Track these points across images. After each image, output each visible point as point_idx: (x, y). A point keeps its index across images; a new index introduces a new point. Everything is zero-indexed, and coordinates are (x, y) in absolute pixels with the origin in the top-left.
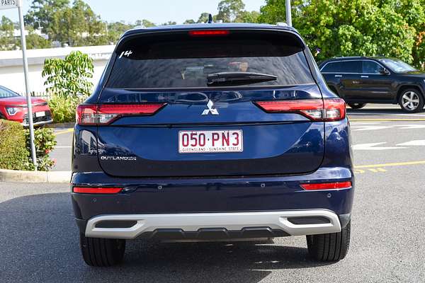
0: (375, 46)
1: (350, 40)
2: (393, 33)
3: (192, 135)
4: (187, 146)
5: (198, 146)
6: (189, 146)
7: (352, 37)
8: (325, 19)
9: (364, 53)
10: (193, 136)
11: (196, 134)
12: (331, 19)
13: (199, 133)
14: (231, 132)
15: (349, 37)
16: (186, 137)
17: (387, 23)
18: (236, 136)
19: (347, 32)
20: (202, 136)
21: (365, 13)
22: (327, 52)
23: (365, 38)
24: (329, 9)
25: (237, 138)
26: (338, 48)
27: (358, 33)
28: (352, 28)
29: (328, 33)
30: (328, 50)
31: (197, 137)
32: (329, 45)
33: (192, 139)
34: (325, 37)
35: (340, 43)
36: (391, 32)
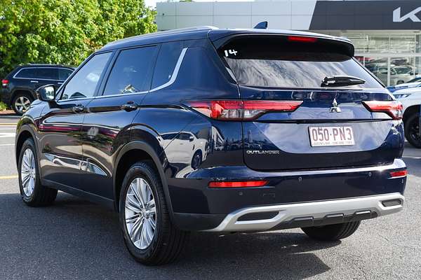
0: (60, 55)
1: (36, 48)
2: (76, 45)
3: (319, 130)
4: (316, 140)
5: (324, 141)
6: (318, 141)
7: (39, 46)
8: (12, 27)
9: (50, 62)
10: (320, 132)
11: (321, 130)
12: (18, 27)
13: (323, 128)
14: (345, 128)
15: (36, 45)
16: (314, 132)
17: (71, 35)
18: (348, 131)
19: (34, 41)
20: (326, 132)
21: (51, 25)
22: (12, 59)
23: (51, 47)
24: (17, 18)
25: (350, 134)
26: (24, 54)
27: (45, 43)
28: (39, 37)
29: (14, 40)
30: (14, 57)
31: (322, 132)
32: (15, 51)
33: (319, 134)
34: (11, 44)
35: (27, 51)
36: (74, 44)
